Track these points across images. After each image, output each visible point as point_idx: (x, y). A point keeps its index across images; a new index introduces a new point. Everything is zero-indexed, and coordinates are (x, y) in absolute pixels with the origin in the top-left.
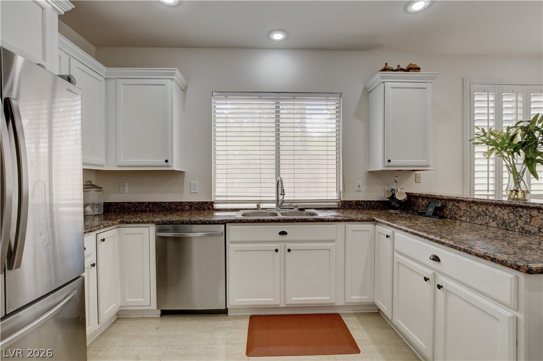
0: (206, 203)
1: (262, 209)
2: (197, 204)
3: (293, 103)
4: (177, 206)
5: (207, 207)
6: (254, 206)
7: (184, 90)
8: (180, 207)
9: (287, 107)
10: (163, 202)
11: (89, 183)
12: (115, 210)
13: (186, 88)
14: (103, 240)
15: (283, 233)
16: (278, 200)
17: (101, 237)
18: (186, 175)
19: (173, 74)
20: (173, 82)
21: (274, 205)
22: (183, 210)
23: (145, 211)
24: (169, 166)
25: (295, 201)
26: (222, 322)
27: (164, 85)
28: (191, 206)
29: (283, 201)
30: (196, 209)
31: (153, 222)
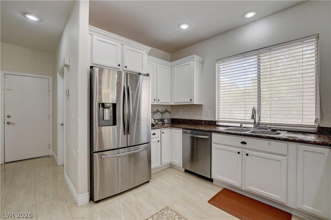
0: (213, 121)
1: (244, 127)
2: (208, 122)
3: (270, 54)
4: (199, 122)
5: (213, 123)
6: (239, 125)
7: (202, 63)
8: (200, 123)
9: (265, 57)
10: (193, 120)
11: (166, 110)
12: (176, 122)
13: (203, 61)
14: (163, 133)
15: (244, 143)
16: (255, 122)
17: (162, 131)
18: (203, 106)
19: (193, 58)
20: (194, 61)
21: (252, 126)
22: (201, 124)
23: (186, 123)
24: (192, 102)
25: (271, 124)
26: (208, 184)
27: (190, 64)
28: (205, 123)
29: (259, 123)
30: (208, 124)
31: (181, 128)
